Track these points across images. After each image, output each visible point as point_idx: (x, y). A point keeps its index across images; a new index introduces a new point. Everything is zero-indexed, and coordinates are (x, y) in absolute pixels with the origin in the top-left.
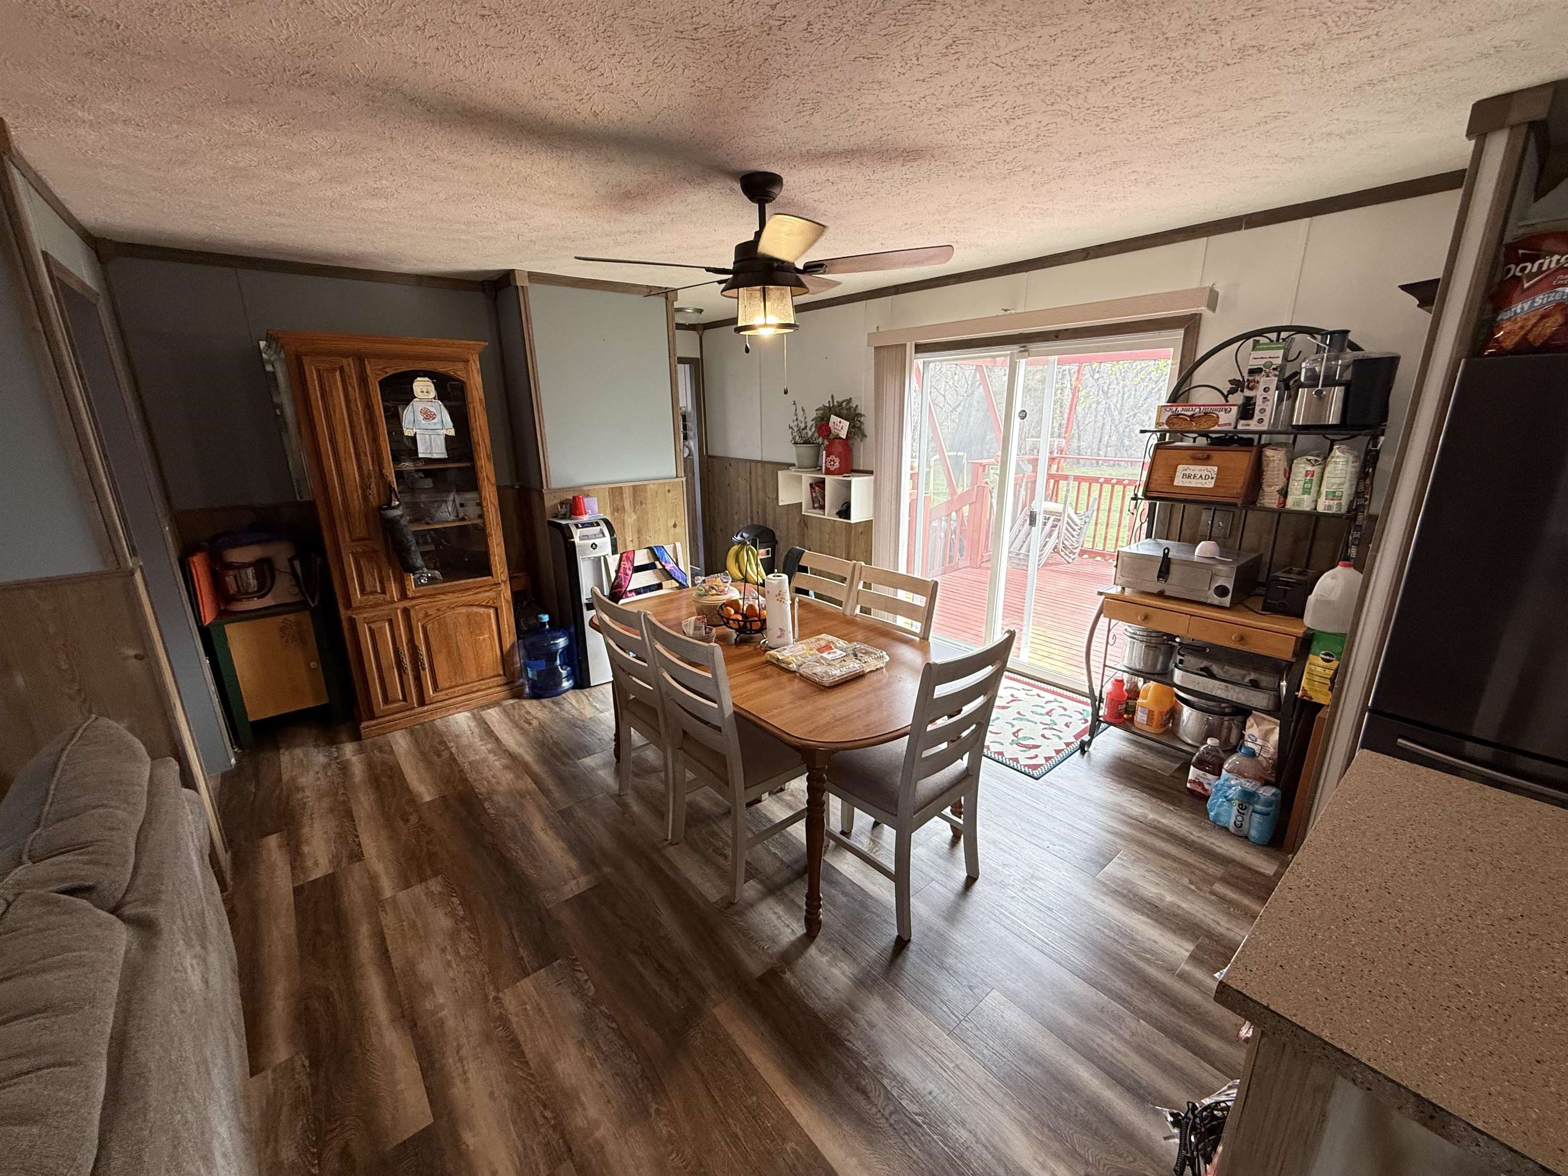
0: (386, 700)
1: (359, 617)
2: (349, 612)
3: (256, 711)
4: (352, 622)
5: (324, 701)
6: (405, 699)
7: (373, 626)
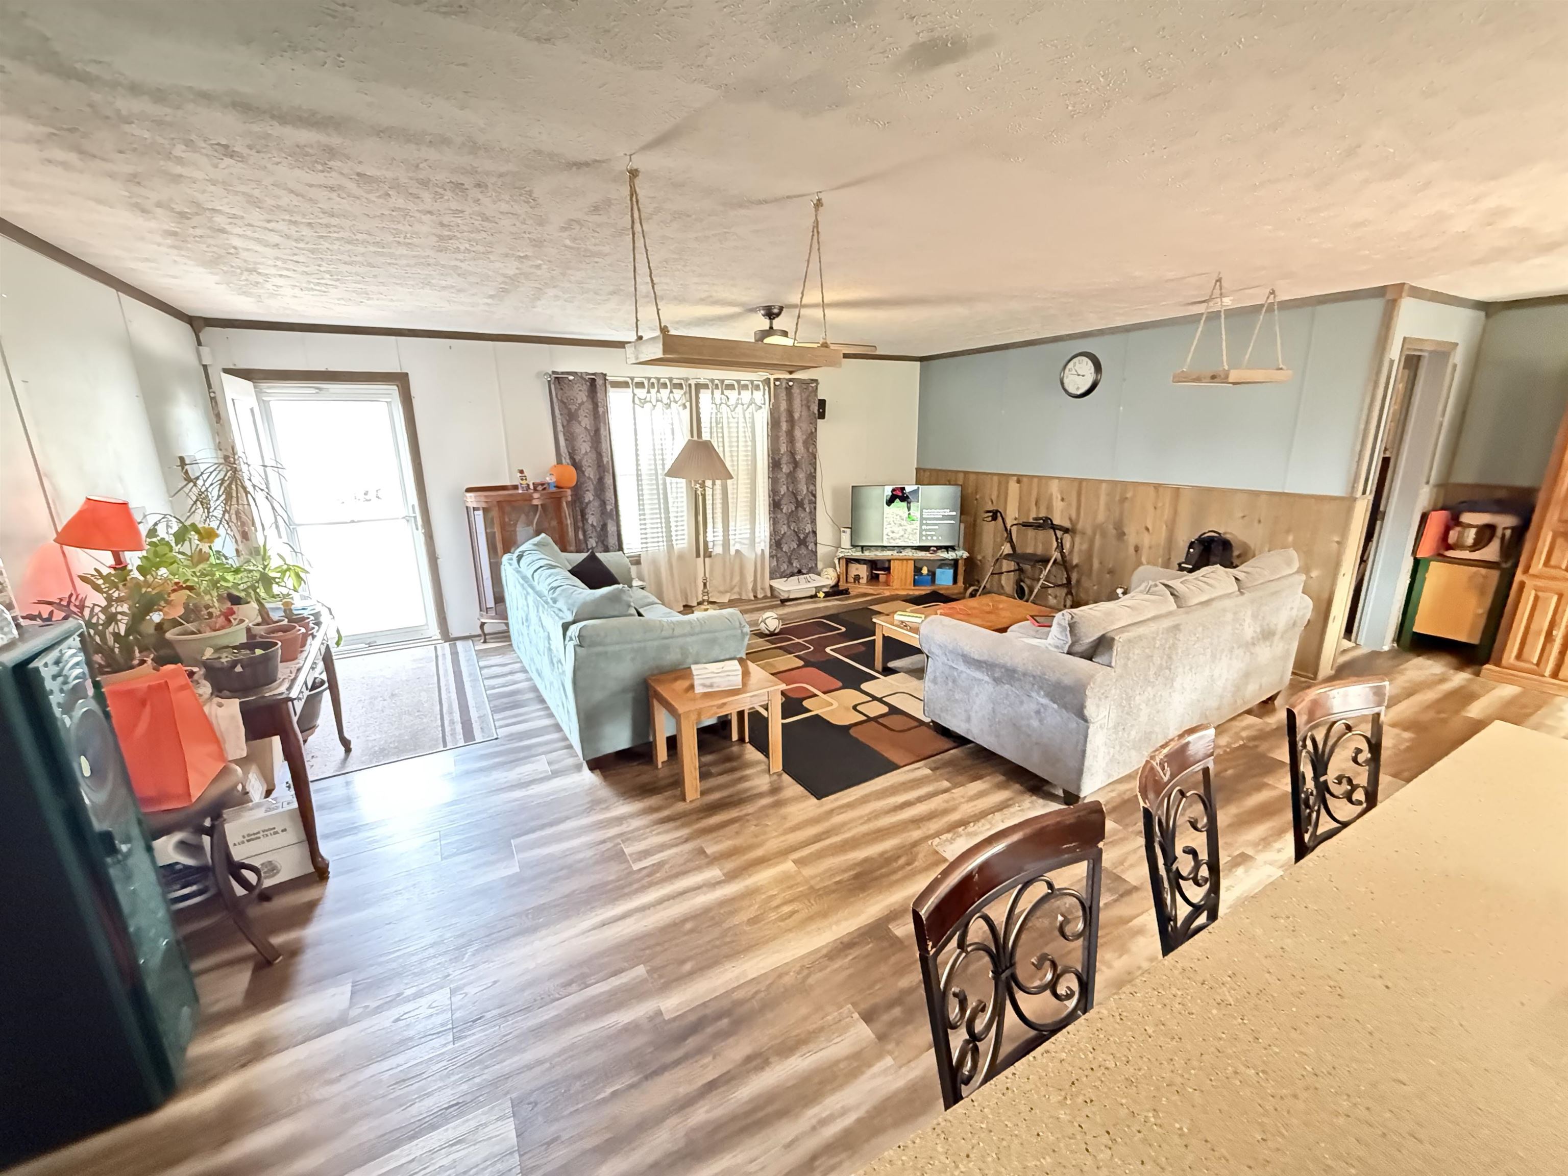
0: (1519, 657)
1: (1530, 583)
2: (1524, 578)
3: (1421, 626)
4: (1522, 585)
5: (1475, 641)
6: (1538, 664)
7: (1540, 594)
